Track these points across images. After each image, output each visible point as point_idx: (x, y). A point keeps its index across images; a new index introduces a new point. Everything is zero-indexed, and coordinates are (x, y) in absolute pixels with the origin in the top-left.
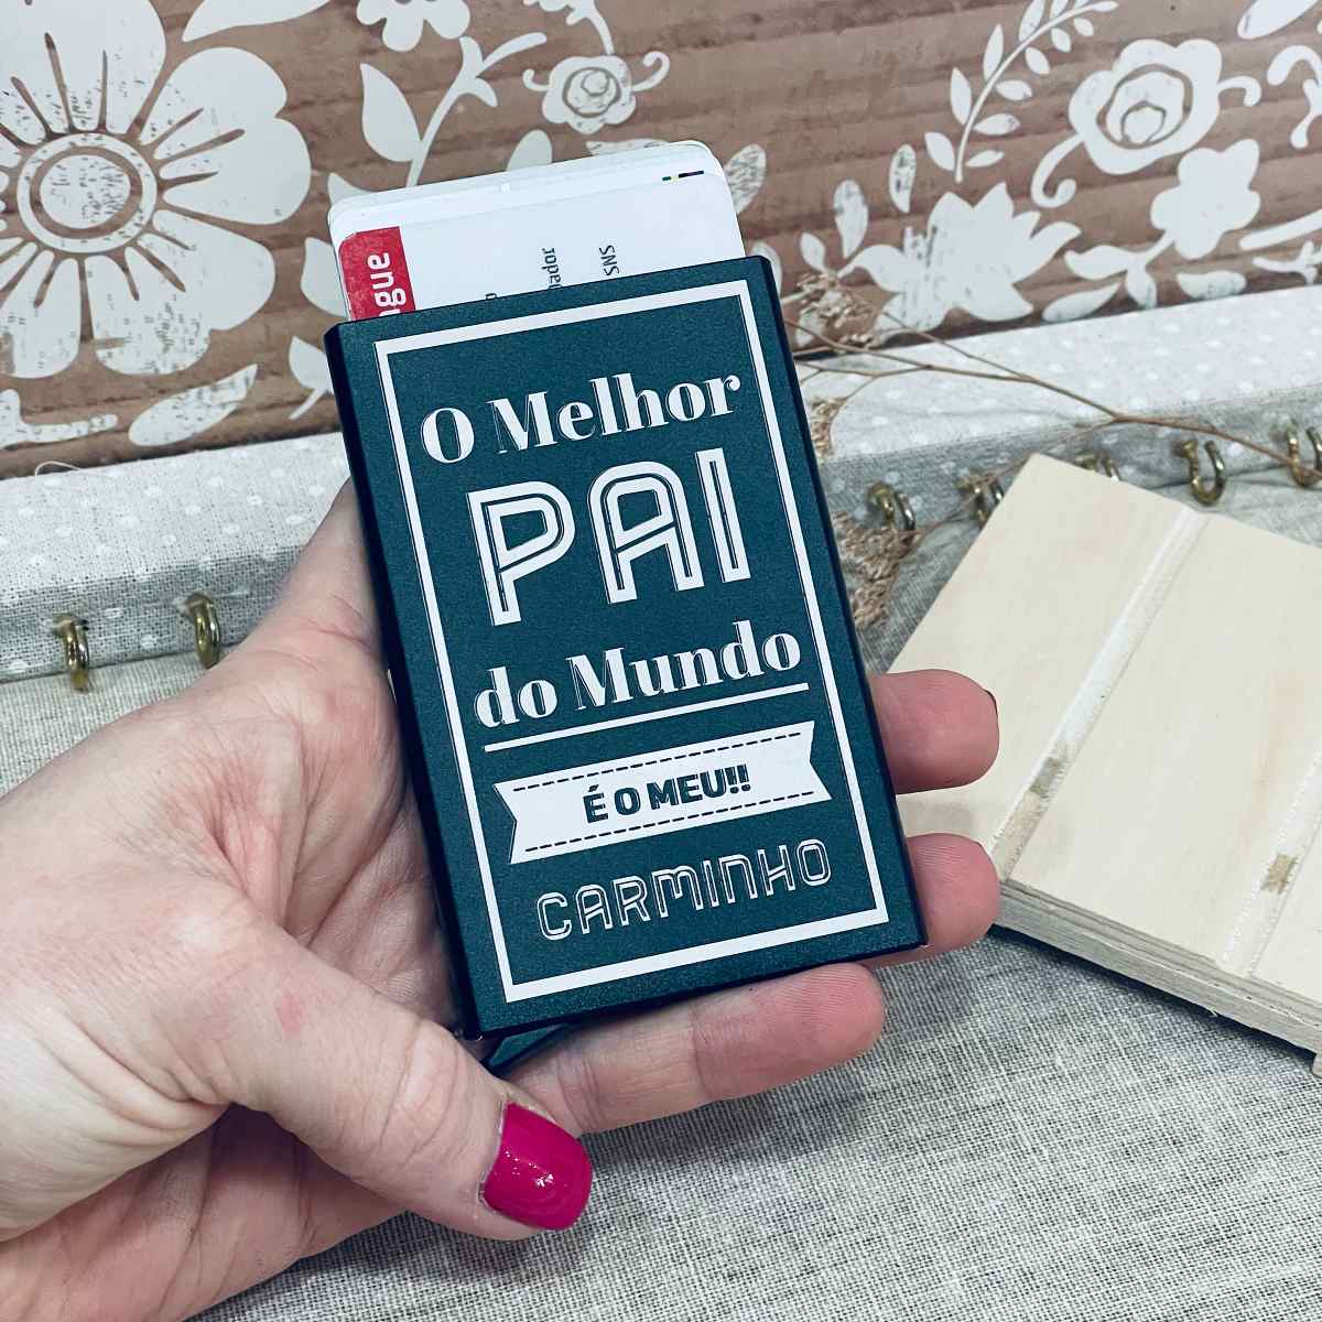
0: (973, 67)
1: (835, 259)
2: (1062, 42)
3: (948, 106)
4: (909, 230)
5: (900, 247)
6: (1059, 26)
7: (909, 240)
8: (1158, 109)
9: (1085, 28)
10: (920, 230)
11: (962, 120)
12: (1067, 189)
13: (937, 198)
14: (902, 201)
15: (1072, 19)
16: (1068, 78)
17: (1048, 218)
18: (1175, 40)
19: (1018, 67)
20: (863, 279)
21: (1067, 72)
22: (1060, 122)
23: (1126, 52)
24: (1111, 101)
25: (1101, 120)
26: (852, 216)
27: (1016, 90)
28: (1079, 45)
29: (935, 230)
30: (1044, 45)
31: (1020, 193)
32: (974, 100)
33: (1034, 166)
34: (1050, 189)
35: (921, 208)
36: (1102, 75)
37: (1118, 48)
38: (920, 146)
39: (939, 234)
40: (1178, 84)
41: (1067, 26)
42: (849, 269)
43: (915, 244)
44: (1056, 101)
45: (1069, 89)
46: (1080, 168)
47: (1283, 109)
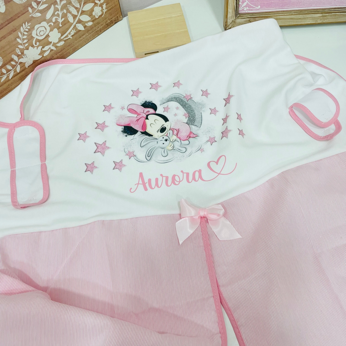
0: (19, 37)
1: (17, 63)
2: (27, 30)
3: (19, 42)
4: (23, 56)
5: (23, 58)
6: (26, 29)
7: (23, 57)
8: (42, 31)
9: (29, 27)
10: (24, 55)
11: (21, 43)
12: (38, 43)
13: (24, 51)
14: (20, 53)
15: (26, 27)
16: (30, 33)
17: (37, 47)
18: (40, 23)
19: (24, 35)
20: (21, 63)
21: (30, 32)
22: (33, 38)
23: (35, 27)
24: (37, 33)
25: (37, 35)
26: (15, 58)
27: (25, 37)
28: (29, 29)
29: (26, 54)
30: (25, 31)
31: (33, 46)
32: (21, 40)
33: (33, 43)
34: (36, 44)
35: (22, 53)
36: (34, 31)
37: (34, 27)
38: (18, 48)
39: (26, 55)
40: (43, 27)
41: (26, 28)
42: (19, 63)
43: (24, 57)
44: (30, 36)
45: (31, 34)
46: (38, 40)
47: (57, 24)
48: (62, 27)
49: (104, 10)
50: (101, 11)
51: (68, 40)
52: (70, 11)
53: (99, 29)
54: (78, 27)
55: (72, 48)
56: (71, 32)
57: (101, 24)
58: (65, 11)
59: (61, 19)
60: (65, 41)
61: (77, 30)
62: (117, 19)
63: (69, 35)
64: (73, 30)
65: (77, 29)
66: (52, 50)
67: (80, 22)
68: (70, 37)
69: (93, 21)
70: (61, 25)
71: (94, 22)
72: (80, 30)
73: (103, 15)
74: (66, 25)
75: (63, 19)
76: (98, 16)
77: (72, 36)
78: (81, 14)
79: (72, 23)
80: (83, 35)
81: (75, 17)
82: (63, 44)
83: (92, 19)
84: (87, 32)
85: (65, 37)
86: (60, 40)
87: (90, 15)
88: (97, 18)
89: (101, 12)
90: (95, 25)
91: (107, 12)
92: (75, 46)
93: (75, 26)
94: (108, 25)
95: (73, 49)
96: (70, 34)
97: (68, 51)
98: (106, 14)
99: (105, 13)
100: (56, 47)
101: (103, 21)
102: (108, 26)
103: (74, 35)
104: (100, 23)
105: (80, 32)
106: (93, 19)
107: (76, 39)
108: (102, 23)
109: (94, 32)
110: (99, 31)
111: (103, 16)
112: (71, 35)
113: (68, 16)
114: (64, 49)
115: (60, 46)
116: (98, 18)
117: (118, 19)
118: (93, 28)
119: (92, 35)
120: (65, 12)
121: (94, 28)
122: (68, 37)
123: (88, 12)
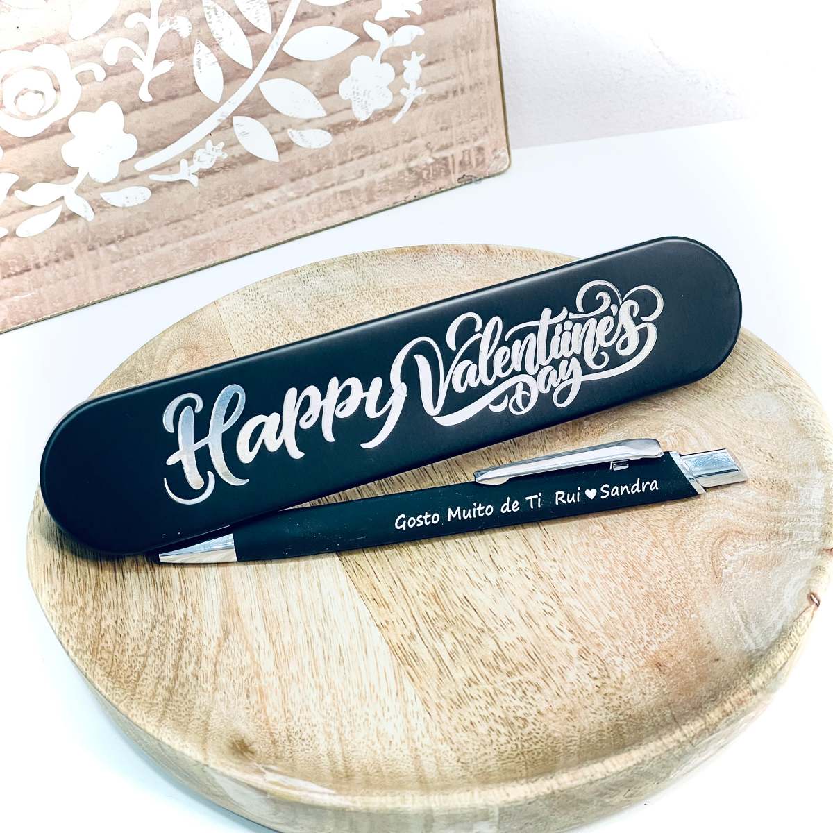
8: (37, 92)
40: (44, 75)
47: (124, 79)
48: (152, 104)
49: (407, 86)
50: (389, 87)
51: (174, 189)
52: (210, 33)
53: (362, 183)
54: (243, 133)
55: (188, 241)
56: (198, 153)
57: (378, 156)
58: (183, 26)
59: (157, 61)
60: (155, 189)
61: (236, 152)
62: (474, 163)
63: (184, 162)
64: (209, 143)
65: (238, 143)
66: (73, 216)
67: (257, 108)
68: (185, 171)
69: (335, 129)
70: (145, 96)
71: (342, 138)
72: (253, 159)
73: (399, 116)
74: (176, 101)
75: (165, 66)
76: (371, 110)
77: (202, 174)
78: (273, 68)
79: (216, 107)
80: (266, 189)
81: (233, 74)
82: (141, 201)
83: (330, 114)
84: (293, 180)
85: (159, 169)
86: (127, 177)
87: (326, 91)
88: (363, 117)
89: (389, 94)
90: (346, 154)
91: (426, 104)
92: (209, 234)
93: (228, 124)
94: (419, 175)
95: (191, 248)
96: (190, 159)
97: (159, 250)
98: (418, 111)
99: (414, 106)
100: (100, 206)
101: (397, 145)
102: (417, 184)
103: (210, 172)
104: (372, 153)
105: (251, 168)
106: (335, 119)
107: (220, 199)
108: (386, 157)
109: (331, 191)
110: (364, 196)
111: (396, 119)
112: (196, 166)
113: (195, 57)
114: (139, 233)
115: (124, 208)
116: (367, 122)
117: (481, 163)
118: (329, 166)
119: (320, 205)
120: (185, 32)
121: (336, 171)
122: (178, 171)
123: (317, 74)
